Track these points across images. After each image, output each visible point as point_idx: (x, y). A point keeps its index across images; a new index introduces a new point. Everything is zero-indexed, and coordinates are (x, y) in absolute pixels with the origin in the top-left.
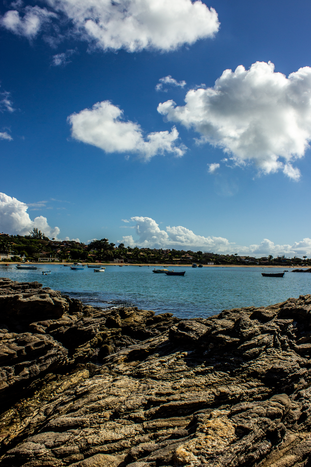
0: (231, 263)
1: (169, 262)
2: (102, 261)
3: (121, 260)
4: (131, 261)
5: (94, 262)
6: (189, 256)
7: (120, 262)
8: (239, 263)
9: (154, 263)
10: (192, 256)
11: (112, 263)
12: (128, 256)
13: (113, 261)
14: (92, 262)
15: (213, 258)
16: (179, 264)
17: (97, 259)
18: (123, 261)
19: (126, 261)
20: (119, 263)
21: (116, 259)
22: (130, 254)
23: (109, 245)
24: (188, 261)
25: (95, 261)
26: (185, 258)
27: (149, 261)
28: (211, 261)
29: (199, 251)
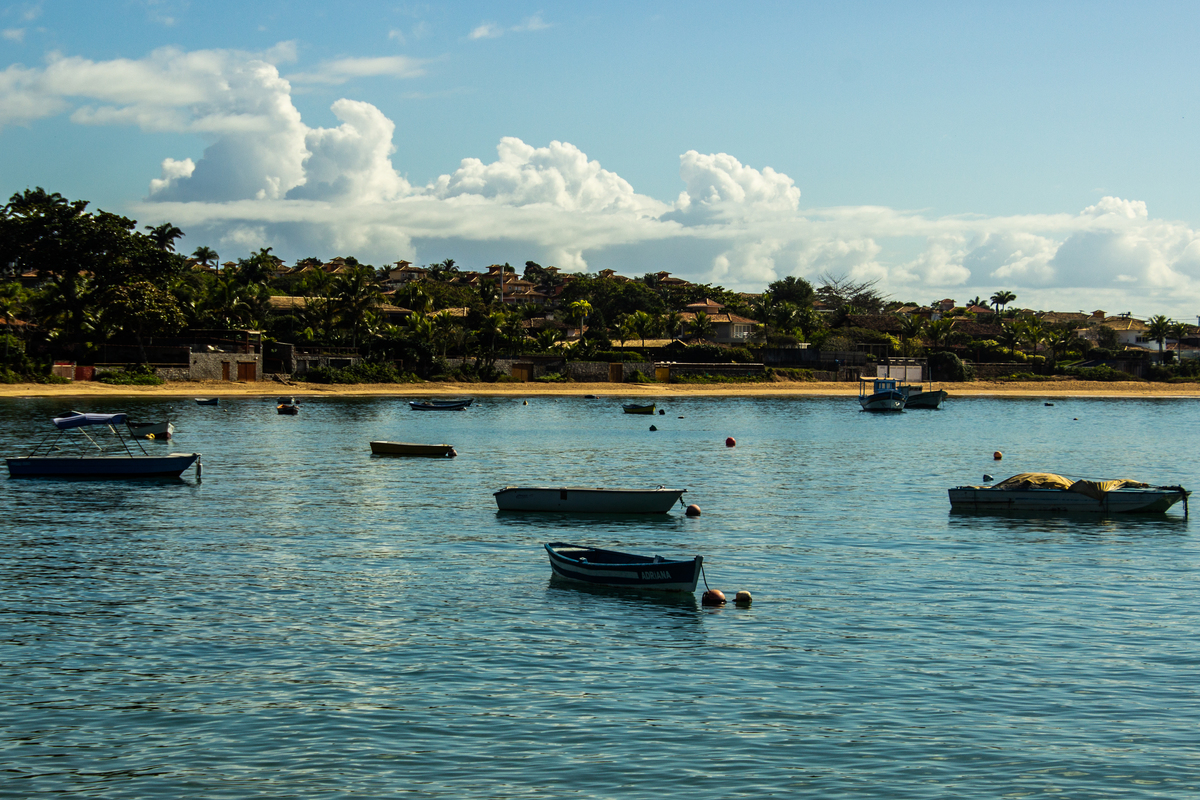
0: (1043, 371)
1: (594, 367)
2: (99, 370)
3: (244, 358)
4: (315, 363)
5: (43, 376)
6: (723, 319)
7: (234, 371)
8: (1105, 368)
9: (490, 377)
10: (745, 315)
11: (173, 380)
12: (284, 325)
13: (182, 361)
14: (27, 376)
15: (911, 332)
16: (671, 380)
17: (59, 352)
18: (259, 366)
19: (275, 365)
20: (227, 376)
21: (206, 351)
22: (297, 310)
23: (141, 241)
24: (728, 357)
25: (48, 371)
26: (698, 330)
27: (449, 362)
28: (898, 354)
29: (790, 280)
